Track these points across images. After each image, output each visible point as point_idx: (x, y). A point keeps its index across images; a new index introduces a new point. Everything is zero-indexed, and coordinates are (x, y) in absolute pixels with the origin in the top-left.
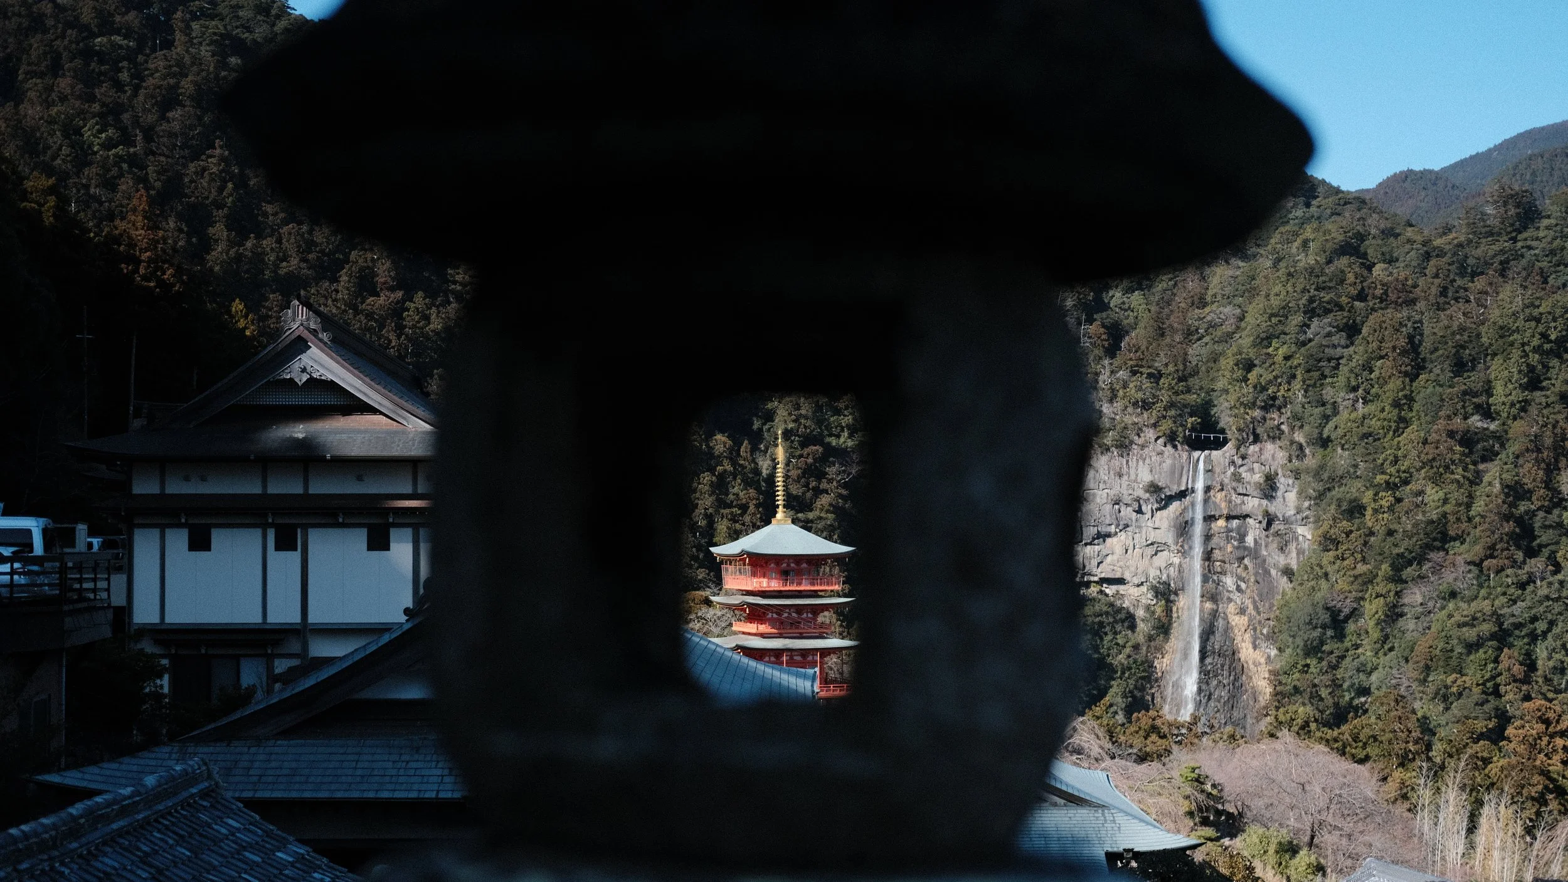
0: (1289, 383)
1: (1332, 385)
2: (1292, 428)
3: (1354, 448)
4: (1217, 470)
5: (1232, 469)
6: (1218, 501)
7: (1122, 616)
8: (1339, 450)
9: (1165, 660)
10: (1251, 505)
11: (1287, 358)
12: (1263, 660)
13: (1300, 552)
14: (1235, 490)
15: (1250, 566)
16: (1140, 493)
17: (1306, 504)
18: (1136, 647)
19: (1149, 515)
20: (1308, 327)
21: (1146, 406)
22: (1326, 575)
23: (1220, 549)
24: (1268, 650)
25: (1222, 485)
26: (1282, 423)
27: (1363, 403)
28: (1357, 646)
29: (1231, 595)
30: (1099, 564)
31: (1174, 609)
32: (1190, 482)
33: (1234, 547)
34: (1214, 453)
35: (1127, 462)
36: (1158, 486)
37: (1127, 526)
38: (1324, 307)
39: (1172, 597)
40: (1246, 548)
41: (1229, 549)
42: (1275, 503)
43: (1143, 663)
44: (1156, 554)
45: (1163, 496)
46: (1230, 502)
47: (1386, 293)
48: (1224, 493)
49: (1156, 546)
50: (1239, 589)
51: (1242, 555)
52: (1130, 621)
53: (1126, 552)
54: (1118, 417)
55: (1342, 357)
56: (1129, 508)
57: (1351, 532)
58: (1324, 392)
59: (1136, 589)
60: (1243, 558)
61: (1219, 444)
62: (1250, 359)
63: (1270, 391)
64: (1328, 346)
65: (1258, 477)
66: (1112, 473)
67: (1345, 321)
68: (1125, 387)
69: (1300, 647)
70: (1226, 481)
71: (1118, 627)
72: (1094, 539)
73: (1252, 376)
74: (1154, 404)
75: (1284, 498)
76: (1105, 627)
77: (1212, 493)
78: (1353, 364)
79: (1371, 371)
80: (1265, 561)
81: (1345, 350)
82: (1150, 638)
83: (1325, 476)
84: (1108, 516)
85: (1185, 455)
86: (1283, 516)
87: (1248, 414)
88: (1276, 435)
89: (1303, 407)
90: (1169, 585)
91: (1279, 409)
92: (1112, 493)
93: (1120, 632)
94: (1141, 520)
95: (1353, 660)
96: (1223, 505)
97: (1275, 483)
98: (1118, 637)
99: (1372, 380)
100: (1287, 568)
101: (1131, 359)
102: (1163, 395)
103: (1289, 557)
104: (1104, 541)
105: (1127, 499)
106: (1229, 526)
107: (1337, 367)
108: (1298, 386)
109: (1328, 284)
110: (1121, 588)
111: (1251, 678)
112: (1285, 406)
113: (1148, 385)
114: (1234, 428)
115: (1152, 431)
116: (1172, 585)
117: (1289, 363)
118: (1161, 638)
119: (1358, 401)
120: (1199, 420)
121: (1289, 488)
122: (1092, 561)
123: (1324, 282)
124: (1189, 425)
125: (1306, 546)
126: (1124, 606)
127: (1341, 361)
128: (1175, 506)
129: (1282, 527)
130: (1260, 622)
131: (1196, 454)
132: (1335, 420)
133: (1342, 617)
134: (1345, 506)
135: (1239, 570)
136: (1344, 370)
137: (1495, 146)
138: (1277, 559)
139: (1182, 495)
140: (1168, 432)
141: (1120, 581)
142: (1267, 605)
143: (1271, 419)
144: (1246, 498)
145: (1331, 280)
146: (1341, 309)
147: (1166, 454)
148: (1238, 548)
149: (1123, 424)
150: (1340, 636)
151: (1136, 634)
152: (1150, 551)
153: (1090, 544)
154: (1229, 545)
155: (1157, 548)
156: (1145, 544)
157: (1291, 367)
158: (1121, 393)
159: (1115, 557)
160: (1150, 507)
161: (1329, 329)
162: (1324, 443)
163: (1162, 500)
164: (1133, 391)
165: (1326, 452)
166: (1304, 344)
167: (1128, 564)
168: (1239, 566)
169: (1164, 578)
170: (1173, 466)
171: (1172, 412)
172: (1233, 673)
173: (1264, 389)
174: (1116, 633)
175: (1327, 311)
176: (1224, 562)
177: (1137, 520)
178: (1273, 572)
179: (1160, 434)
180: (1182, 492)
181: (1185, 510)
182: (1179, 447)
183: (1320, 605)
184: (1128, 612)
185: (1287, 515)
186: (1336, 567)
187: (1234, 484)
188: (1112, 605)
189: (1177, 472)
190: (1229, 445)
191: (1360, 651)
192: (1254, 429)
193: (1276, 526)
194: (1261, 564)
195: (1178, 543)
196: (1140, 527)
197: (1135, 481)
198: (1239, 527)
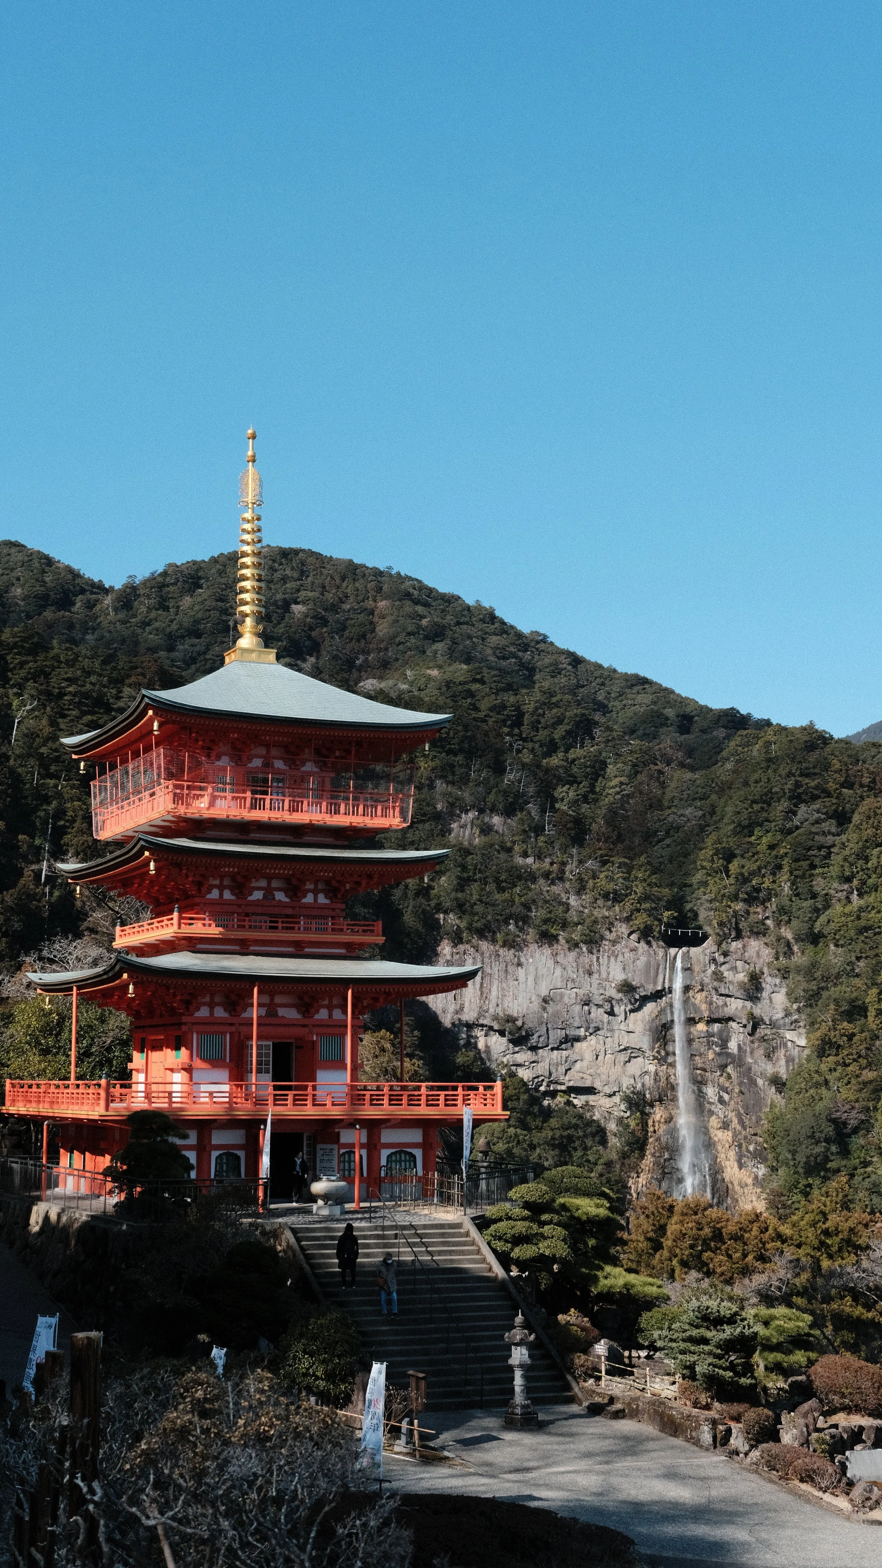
0: (774, 874)
1: (823, 876)
2: (778, 924)
3: (850, 944)
4: (697, 968)
5: (713, 967)
6: (697, 1002)
7: (594, 1129)
8: (832, 947)
9: (640, 1180)
10: (734, 1006)
11: (772, 847)
12: (750, 1181)
13: (789, 1060)
14: (716, 990)
15: (734, 1075)
16: (613, 993)
17: (795, 1006)
18: (609, 1164)
19: (622, 1018)
20: (795, 813)
21: (617, 898)
22: (826, 1082)
23: (701, 1055)
24: (755, 1170)
25: (702, 985)
26: (767, 918)
27: (858, 895)
28: (866, 1164)
29: (713, 1108)
30: (567, 1071)
31: (650, 1122)
32: (667, 981)
33: (715, 1053)
34: (693, 950)
35: (598, 958)
36: (632, 986)
37: (598, 1029)
38: (811, 792)
39: (648, 1109)
40: (729, 1055)
41: (711, 1055)
42: (759, 1005)
43: (617, 1182)
44: (629, 1061)
45: (637, 997)
46: (711, 1003)
47: (874, 781)
48: (704, 994)
49: (629, 1051)
50: (721, 1101)
51: (724, 1062)
52: (601, 1134)
53: (597, 1058)
54: (586, 911)
55: (834, 846)
56: (600, 1010)
57: (854, 1035)
58: (814, 883)
59: (608, 1099)
60: (726, 1067)
61: (697, 940)
62: (729, 849)
63: (754, 882)
64: (817, 834)
65: (742, 977)
66: (581, 970)
67: (834, 807)
68: (594, 877)
69: (802, 1164)
70: (707, 980)
71: (589, 1142)
72: (561, 1043)
73: (734, 867)
74: (627, 895)
75: (770, 999)
76: (574, 1142)
77: (691, 993)
78: (847, 852)
79: (867, 859)
80: (750, 1069)
81: (838, 838)
82: (624, 1156)
83: (818, 974)
84: (577, 1018)
85: (661, 952)
86: (770, 1020)
87: (730, 907)
88: (759, 931)
89: (791, 900)
90: (644, 1095)
91: (763, 903)
92: (581, 992)
93: (592, 1147)
94: (614, 1022)
95: (863, 1179)
96: (704, 1007)
97: (760, 983)
98: (589, 1152)
99: (868, 869)
100: (777, 1077)
101: (600, 849)
102: (637, 886)
103: (777, 1065)
104: (572, 1046)
105: (598, 999)
106: (710, 1030)
107: (828, 856)
108: (785, 877)
109: (812, 770)
110: (591, 1098)
111: (737, 1201)
112: (769, 900)
113: (621, 875)
114: (715, 922)
115: (624, 926)
116: (648, 1096)
117: (774, 853)
118: (636, 1155)
119: (852, 893)
120: (676, 914)
121: (776, 989)
122: (559, 1068)
123: (806, 769)
124: (665, 919)
125: (795, 1052)
126: (595, 1118)
127: (832, 850)
128: (650, 1008)
129: (768, 1032)
130: (745, 1138)
131: (673, 951)
132: (827, 913)
133: (848, 1130)
134: (845, 1007)
135: (722, 1080)
136: (836, 859)
137: (863, 730)
138: (763, 1067)
139: (657, 995)
140: (642, 926)
141: (590, 1091)
142: (753, 1118)
143: (755, 913)
144: (729, 999)
145: (814, 767)
146: (829, 795)
147: (640, 951)
148: (719, 1054)
149: (593, 918)
150: (845, 1152)
151: (608, 1150)
152: (623, 1057)
153: (557, 1049)
154: (711, 1051)
155: (631, 1053)
156: (618, 1049)
157: (776, 857)
158: (591, 883)
159: (585, 1063)
160: (623, 1008)
161: (816, 815)
162: (814, 938)
163: (636, 1000)
164: (603, 883)
165: (817, 949)
166: (790, 832)
167: (598, 1071)
168: (721, 1075)
169: (639, 1086)
170: (648, 965)
171: (646, 905)
172: (717, 1195)
173: (746, 880)
174: (586, 1149)
175: (814, 798)
176: (705, 1070)
177: (609, 1023)
178: (760, 1082)
179: (635, 928)
180: (658, 991)
181: (662, 1011)
182: (654, 944)
183: (823, 1116)
184: (599, 1126)
185: (774, 1018)
186: (837, 1074)
187: (716, 984)
188: (580, 1117)
189: (651, 970)
190: (709, 942)
191: (869, 1169)
192: (737, 924)
193: (761, 1031)
194: (747, 1073)
195: (653, 1048)
196: (612, 1030)
197: (607, 980)
198: (721, 1032)
